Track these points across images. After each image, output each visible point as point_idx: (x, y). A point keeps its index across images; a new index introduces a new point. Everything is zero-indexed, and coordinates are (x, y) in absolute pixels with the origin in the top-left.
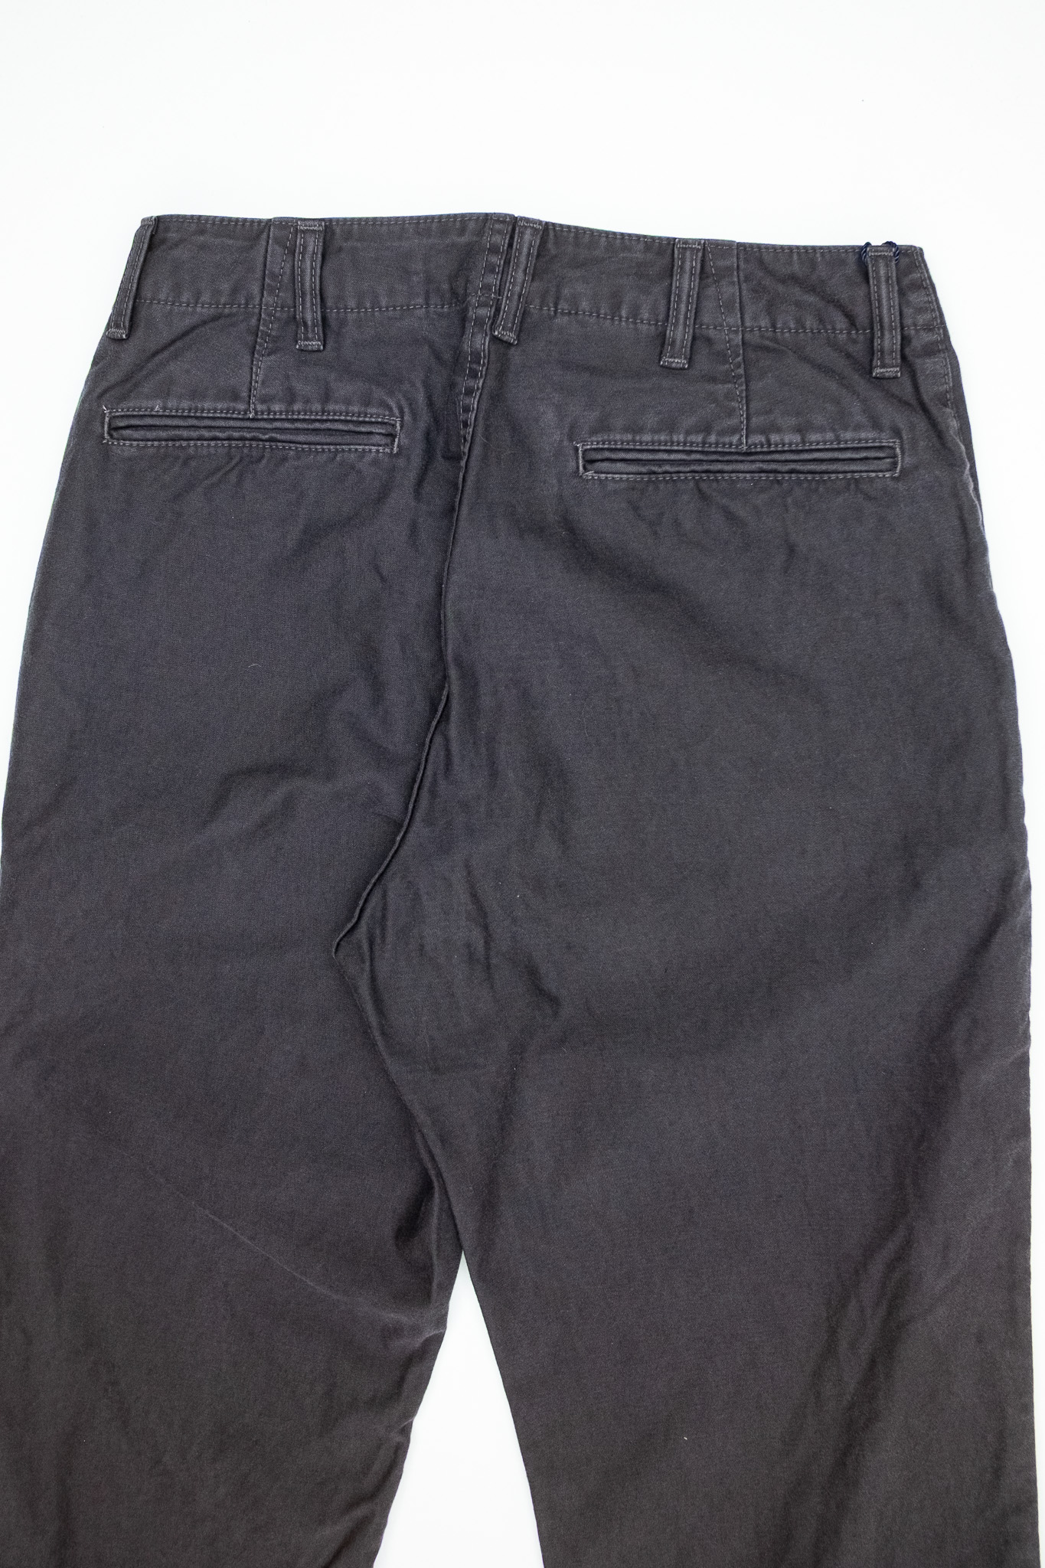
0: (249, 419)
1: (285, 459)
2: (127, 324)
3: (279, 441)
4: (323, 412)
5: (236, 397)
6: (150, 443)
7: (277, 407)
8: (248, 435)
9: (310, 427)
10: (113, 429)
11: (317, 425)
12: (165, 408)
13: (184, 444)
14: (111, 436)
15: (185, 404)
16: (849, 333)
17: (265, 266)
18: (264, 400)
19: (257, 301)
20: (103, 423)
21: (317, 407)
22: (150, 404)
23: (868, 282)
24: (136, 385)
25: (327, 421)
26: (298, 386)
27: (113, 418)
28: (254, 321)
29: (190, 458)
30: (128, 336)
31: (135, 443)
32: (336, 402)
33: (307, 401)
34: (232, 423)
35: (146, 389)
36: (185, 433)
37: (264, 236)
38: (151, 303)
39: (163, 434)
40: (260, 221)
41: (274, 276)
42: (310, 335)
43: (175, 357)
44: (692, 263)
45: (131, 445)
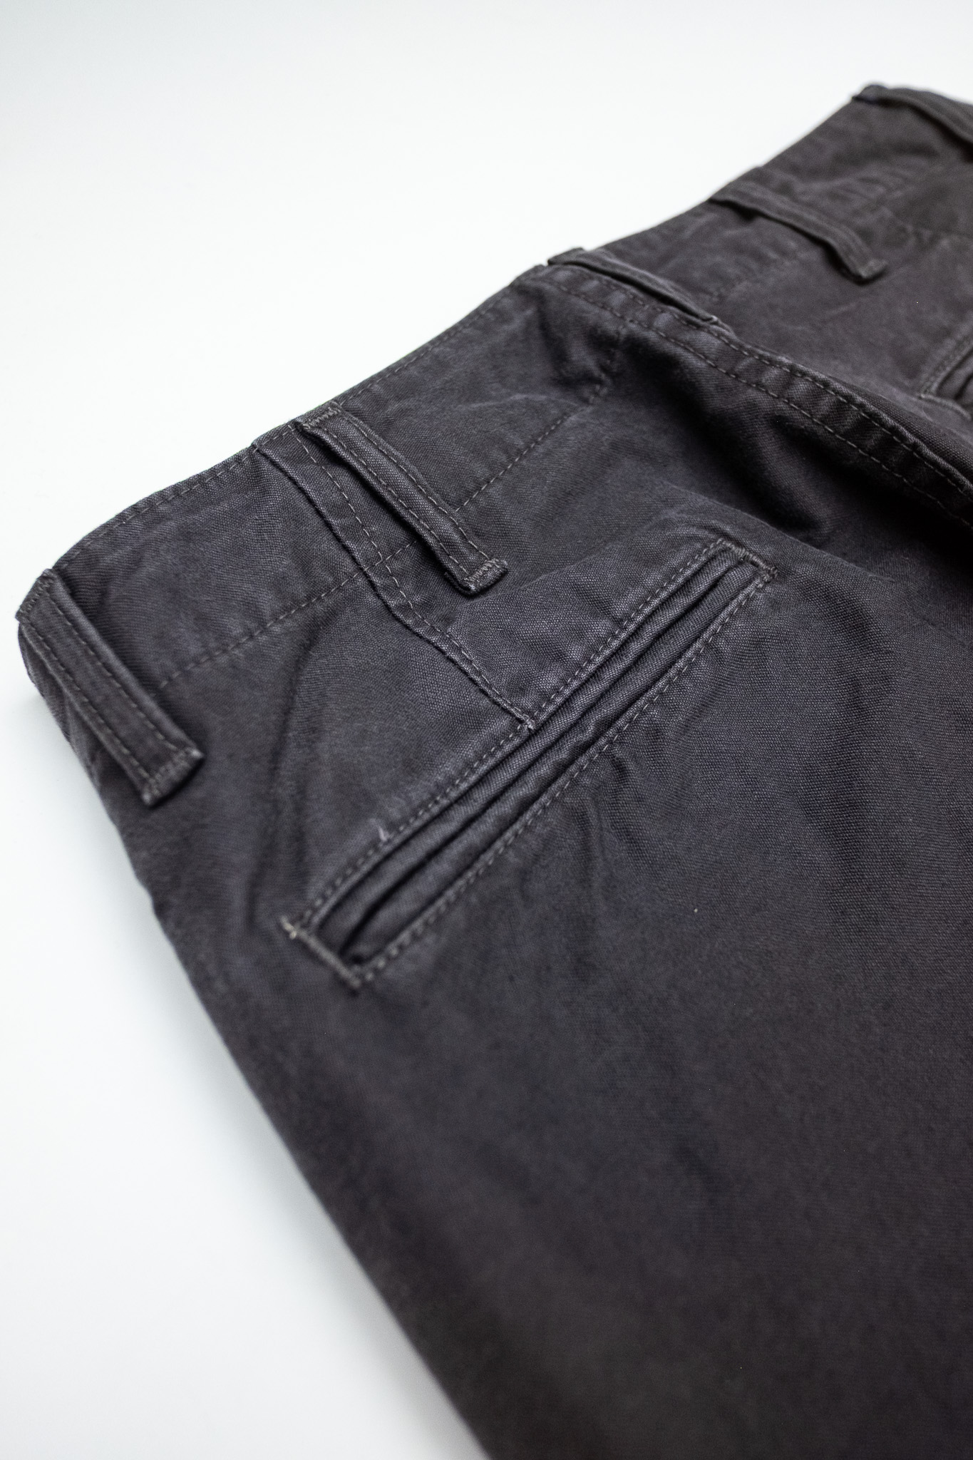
0: (533, 735)
1: (656, 733)
2: (177, 733)
3: (618, 716)
4: (618, 622)
5: (475, 720)
6: (440, 903)
7: (550, 680)
8: (564, 755)
9: (627, 661)
10: (346, 949)
11: (635, 647)
12: (392, 827)
13: (488, 857)
14: (358, 960)
15: (418, 792)
17: (310, 501)
18: (519, 687)
19: (348, 566)
20: (313, 956)
21: (602, 627)
22: (359, 839)
24: (299, 837)
25: (640, 627)
26: (543, 626)
27: (322, 930)
28: (370, 598)
29: (524, 875)
30: (201, 747)
31: (418, 925)
32: (621, 594)
33: (579, 633)
34: (518, 762)
35: (322, 818)
36: (473, 837)
37: (266, 466)
38: (187, 675)
39: (442, 867)
40: (237, 459)
41: (341, 510)
42: (472, 558)
43: (314, 731)
45: (415, 937)
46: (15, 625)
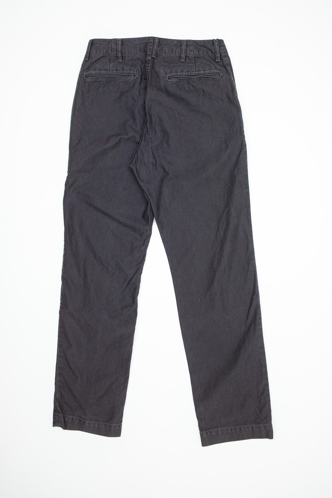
0: (110, 74)
1: (116, 81)
2: (88, 58)
3: (115, 78)
4: (123, 72)
5: (107, 70)
6: (93, 79)
7: (114, 72)
8: (110, 77)
9: (121, 75)
10: (86, 77)
11: (122, 75)
12: (95, 73)
13: (99, 79)
14: (86, 78)
15: (98, 72)
16: (212, 54)
17: (112, 47)
18: (112, 71)
19: (110, 53)
20: (84, 76)
21: (121, 71)
22: (92, 72)
23: (214, 45)
24: (90, 69)
25: (123, 74)
26: (118, 68)
27: (86, 75)
28: (110, 57)
29: (100, 81)
30: (88, 60)
31: (90, 79)
32: (125, 70)
33: (120, 71)
34: (107, 75)
35: (92, 69)
36: (99, 77)
37: (111, 42)
38: (92, 54)
39: (95, 77)
40: (110, 39)
41: (113, 49)
42: (120, 59)
43: (97, 64)
44: (185, 44)
45: (89, 79)
46: (89, 41)
